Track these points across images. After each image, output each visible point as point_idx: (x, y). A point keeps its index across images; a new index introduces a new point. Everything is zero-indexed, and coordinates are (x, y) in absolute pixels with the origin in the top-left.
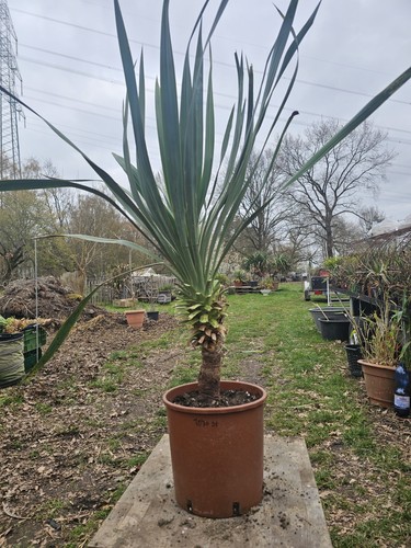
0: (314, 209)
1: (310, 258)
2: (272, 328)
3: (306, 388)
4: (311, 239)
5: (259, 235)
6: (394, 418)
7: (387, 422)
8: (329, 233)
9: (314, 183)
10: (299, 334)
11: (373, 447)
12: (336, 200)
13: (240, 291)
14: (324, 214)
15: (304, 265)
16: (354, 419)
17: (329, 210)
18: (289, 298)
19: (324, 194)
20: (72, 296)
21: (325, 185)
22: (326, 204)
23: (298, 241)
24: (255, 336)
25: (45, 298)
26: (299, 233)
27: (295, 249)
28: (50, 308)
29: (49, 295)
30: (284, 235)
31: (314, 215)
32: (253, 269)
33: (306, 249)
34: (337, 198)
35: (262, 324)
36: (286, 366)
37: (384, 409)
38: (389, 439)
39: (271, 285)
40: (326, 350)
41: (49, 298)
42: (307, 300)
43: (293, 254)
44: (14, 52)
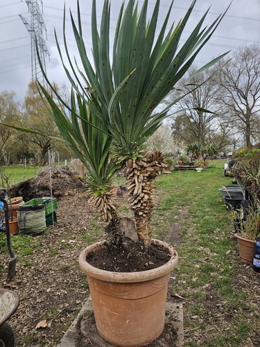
0: (238, 109)
1: (235, 142)
2: (197, 199)
3: (205, 245)
4: (235, 130)
5: (199, 128)
6: (252, 271)
7: (247, 275)
8: (248, 126)
9: (239, 91)
10: (212, 205)
11: (231, 292)
12: (254, 102)
13: (182, 169)
14: (245, 113)
15: (231, 147)
16: (227, 271)
17: (249, 110)
18: (214, 173)
19: (246, 98)
20: (76, 176)
21: (247, 92)
22: (247, 106)
23: (226, 132)
24: (183, 205)
25: (61, 178)
26: (227, 126)
27: (224, 137)
28: (63, 184)
29: (62, 176)
30: (216, 128)
31: (238, 113)
32: (191, 154)
33: (232, 136)
34: (255, 101)
35: (190, 196)
36: (197, 229)
37: (248, 265)
38: (244, 286)
39: (203, 165)
40: (225, 219)
41: (62, 178)
42: (226, 176)
43: (223, 140)
44: (41, 12)
